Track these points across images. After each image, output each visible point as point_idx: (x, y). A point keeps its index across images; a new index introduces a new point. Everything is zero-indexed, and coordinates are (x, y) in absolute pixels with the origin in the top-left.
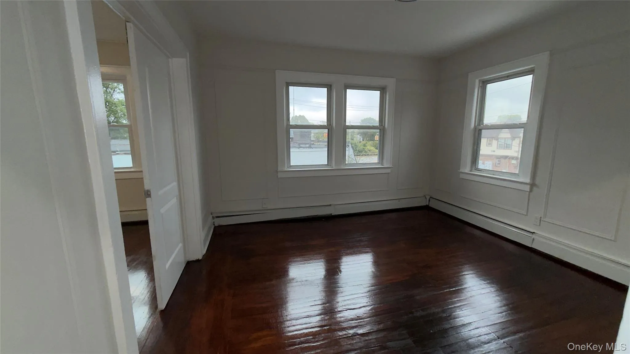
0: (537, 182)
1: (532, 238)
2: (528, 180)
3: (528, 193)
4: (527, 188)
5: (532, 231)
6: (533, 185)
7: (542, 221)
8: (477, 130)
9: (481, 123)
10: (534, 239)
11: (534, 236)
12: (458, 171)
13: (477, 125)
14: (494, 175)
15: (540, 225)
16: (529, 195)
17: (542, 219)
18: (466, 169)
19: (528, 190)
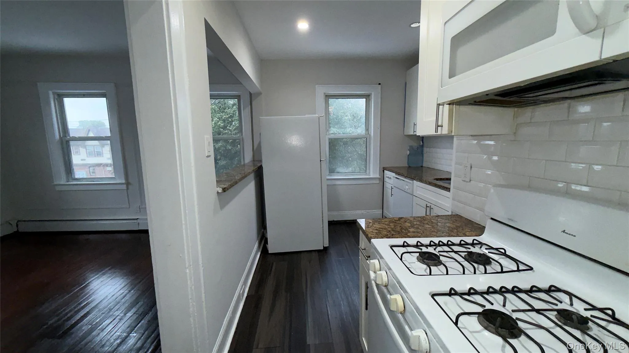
0: (130, 181)
1: (138, 223)
2: (124, 181)
3: (126, 190)
4: (124, 187)
5: (137, 218)
6: (128, 184)
7: (141, 208)
8: (65, 142)
9: (67, 135)
10: (139, 223)
11: (138, 221)
12: (53, 184)
13: (63, 136)
14: (94, 181)
15: (140, 212)
16: (127, 191)
17: (141, 207)
18: (61, 180)
19: (126, 189)
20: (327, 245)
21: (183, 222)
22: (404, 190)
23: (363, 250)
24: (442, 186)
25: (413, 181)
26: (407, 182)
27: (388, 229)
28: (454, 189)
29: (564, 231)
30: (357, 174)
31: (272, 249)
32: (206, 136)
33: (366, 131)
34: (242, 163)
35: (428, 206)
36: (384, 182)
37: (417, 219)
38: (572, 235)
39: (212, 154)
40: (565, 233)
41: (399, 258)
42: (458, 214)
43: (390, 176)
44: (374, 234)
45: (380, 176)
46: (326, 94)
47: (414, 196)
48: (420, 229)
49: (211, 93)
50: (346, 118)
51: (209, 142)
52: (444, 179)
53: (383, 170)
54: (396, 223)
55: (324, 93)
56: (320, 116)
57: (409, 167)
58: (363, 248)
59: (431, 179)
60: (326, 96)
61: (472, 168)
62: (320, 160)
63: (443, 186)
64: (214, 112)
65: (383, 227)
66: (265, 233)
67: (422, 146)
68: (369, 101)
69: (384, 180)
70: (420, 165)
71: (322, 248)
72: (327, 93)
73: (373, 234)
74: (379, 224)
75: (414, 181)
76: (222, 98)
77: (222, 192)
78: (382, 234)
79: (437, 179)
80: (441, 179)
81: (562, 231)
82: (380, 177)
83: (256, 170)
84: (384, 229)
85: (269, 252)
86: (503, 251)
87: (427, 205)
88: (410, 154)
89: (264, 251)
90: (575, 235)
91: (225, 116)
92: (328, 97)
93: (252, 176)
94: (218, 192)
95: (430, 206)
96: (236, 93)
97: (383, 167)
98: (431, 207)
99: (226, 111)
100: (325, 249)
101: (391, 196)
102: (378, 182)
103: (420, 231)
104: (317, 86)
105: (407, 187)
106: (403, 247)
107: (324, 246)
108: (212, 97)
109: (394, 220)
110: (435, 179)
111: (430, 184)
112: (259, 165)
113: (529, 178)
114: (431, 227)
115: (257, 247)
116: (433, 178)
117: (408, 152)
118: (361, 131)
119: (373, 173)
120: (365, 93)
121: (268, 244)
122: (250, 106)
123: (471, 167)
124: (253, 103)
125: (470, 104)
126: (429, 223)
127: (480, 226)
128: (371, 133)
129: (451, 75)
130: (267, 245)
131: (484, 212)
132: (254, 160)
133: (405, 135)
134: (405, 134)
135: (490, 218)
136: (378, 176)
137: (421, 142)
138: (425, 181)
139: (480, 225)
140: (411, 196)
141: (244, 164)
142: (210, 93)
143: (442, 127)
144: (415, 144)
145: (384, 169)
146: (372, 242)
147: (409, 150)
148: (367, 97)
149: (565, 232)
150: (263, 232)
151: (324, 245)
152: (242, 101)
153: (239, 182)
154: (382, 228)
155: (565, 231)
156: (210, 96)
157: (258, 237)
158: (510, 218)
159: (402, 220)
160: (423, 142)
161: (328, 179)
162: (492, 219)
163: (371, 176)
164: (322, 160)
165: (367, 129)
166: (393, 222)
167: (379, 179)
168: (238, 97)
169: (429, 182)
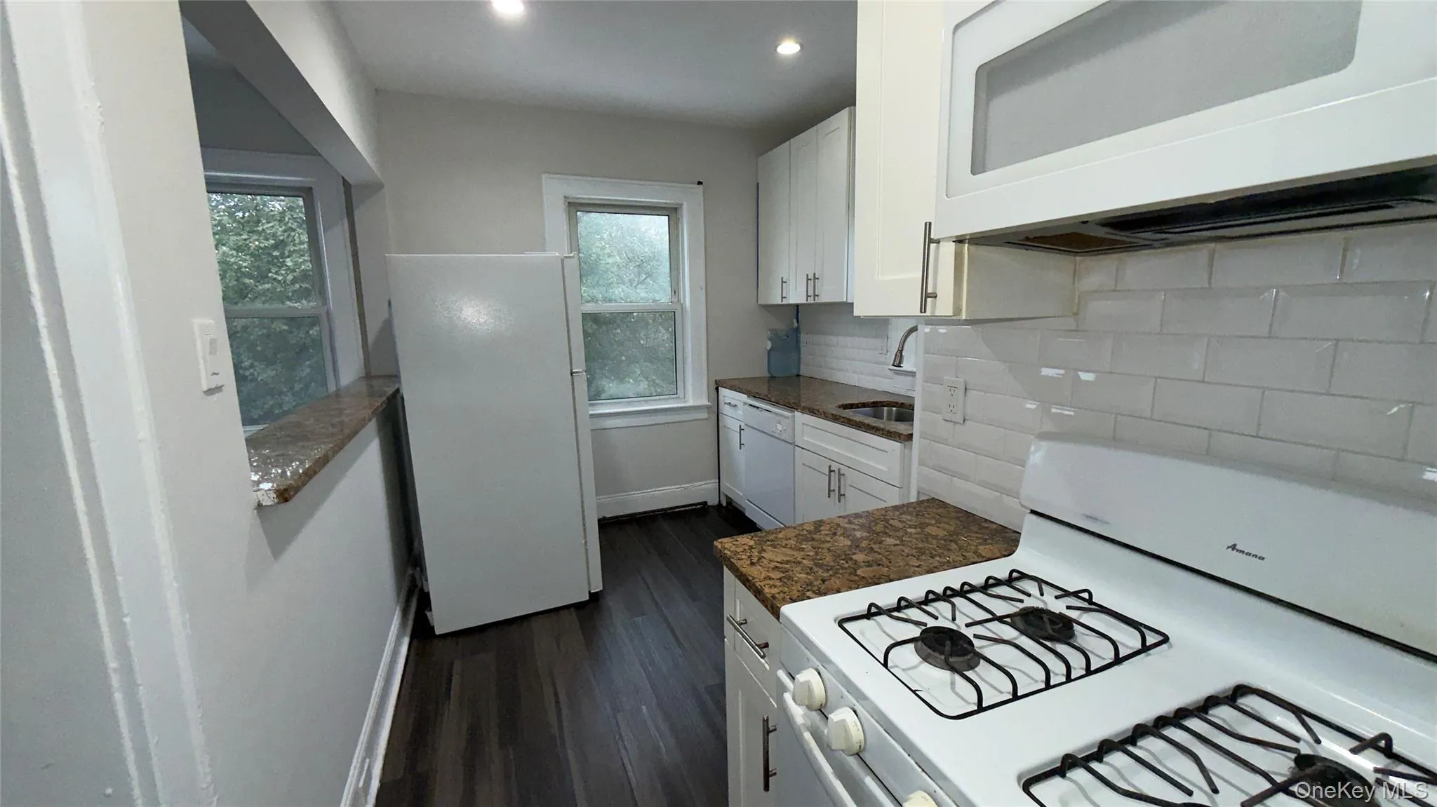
20: (597, 586)
21: (113, 665)
22: (772, 433)
23: (742, 624)
24: (864, 424)
25: (794, 412)
26: (776, 413)
27: (804, 561)
28: (922, 439)
29: (1233, 547)
30: (655, 400)
31: (444, 620)
32: (197, 322)
33: (673, 293)
34: (332, 388)
35: (832, 469)
36: (720, 415)
37: (856, 521)
38: (1256, 556)
39: (228, 378)
40: (1238, 550)
41: (881, 663)
42: (933, 496)
43: (733, 402)
44: (778, 583)
45: (709, 401)
46: (570, 201)
47: (796, 447)
48: (879, 554)
49: (208, 173)
50: (610, 261)
51: (213, 342)
52: (857, 404)
53: (716, 386)
54: (813, 539)
55: (565, 197)
56: (565, 257)
57: (772, 378)
58: (738, 619)
59: (832, 408)
60: (569, 203)
61: (970, 393)
62: (571, 370)
63: (868, 425)
64: (221, 233)
65: (789, 558)
66: (417, 576)
67: (797, 330)
68: (677, 224)
69: (720, 411)
70: (795, 372)
71: (587, 598)
72: (573, 196)
73: (775, 586)
74: (775, 548)
75: (796, 413)
76: (247, 191)
77: (278, 503)
78: (796, 582)
79: (845, 407)
80: (851, 406)
81: (1228, 547)
82: (710, 404)
83: (384, 406)
84: (794, 562)
85: (437, 633)
86: (1086, 595)
87: (830, 467)
88: (772, 347)
89: (421, 631)
90: (1264, 556)
91: (257, 243)
92: (575, 207)
93: (372, 427)
94: (259, 506)
95: (839, 470)
96: (296, 181)
97: (716, 381)
98: (841, 472)
99: (260, 229)
100: (595, 597)
101: (740, 448)
102: (705, 415)
103: (881, 560)
104: (544, 176)
105: (779, 427)
106: (869, 619)
107: (592, 592)
108: (213, 186)
109: (805, 532)
110: (840, 407)
111: (836, 419)
112: (390, 391)
113: (1116, 418)
114: (898, 542)
115: (397, 626)
116: (836, 405)
117: (769, 345)
118: (655, 293)
119: (694, 394)
120: (666, 203)
121: (431, 610)
122: (346, 222)
123: (966, 389)
124: (357, 214)
125: (1009, 243)
126: (887, 531)
127: (995, 526)
128: (684, 298)
129: (978, 166)
130: (428, 614)
131: (1018, 499)
132: (368, 376)
133: (760, 305)
134: (761, 302)
135: (1029, 511)
136: (704, 401)
137: (795, 321)
138: (824, 413)
139: (993, 522)
140: (792, 447)
141: (338, 390)
142: (205, 176)
143: (936, 297)
144: (781, 326)
145: (718, 385)
146: (783, 614)
147: (770, 339)
148: (671, 212)
149: (1237, 547)
150: (413, 576)
151: (592, 587)
152: (319, 205)
153: (334, 456)
154: (787, 562)
155: (1235, 545)
156: (207, 183)
157: (398, 595)
158: (1088, 514)
159: (825, 530)
160: (798, 322)
161: (592, 416)
162: (1033, 512)
163: (691, 403)
164: (575, 373)
165: (675, 291)
166: (806, 540)
167: (708, 407)
168: (306, 192)
169: (832, 414)
